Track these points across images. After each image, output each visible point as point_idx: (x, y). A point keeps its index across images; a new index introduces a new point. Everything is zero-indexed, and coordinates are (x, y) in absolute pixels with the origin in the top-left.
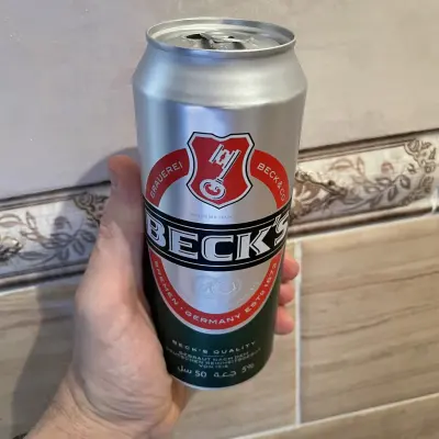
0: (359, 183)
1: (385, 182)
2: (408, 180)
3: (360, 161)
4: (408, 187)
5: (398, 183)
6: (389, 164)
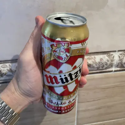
0: (94, 63)
1: (101, 63)
2: (107, 63)
3: (95, 57)
4: (107, 65)
5: (104, 64)
6: (102, 59)
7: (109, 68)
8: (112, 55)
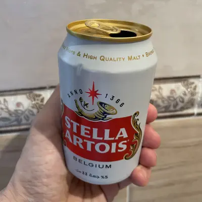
0: (159, 98)
1: (172, 99)
2: (183, 99)
6: (174, 91)
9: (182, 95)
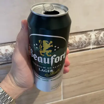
0: (75, 42)
1: (80, 42)
4: (85, 43)
6: (81, 38)
7: (87, 46)
8: (89, 34)
9: (85, 40)
